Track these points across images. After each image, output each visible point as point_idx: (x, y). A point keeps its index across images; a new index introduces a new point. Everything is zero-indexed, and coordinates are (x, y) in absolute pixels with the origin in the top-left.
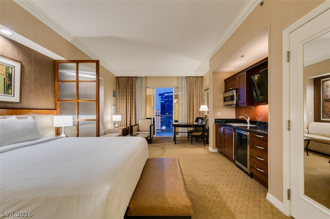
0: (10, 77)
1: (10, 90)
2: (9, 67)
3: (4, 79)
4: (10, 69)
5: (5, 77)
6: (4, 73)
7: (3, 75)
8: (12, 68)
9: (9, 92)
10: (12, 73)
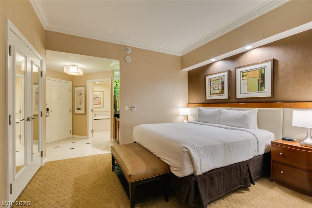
0: (263, 76)
1: (263, 87)
2: (261, 69)
3: (258, 80)
4: (263, 70)
5: (259, 78)
6: (258, 75)
7: (257, 77)
8: (264, 69)
9: (262, 89)
10: (264, 73)
